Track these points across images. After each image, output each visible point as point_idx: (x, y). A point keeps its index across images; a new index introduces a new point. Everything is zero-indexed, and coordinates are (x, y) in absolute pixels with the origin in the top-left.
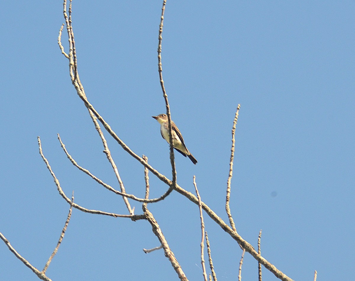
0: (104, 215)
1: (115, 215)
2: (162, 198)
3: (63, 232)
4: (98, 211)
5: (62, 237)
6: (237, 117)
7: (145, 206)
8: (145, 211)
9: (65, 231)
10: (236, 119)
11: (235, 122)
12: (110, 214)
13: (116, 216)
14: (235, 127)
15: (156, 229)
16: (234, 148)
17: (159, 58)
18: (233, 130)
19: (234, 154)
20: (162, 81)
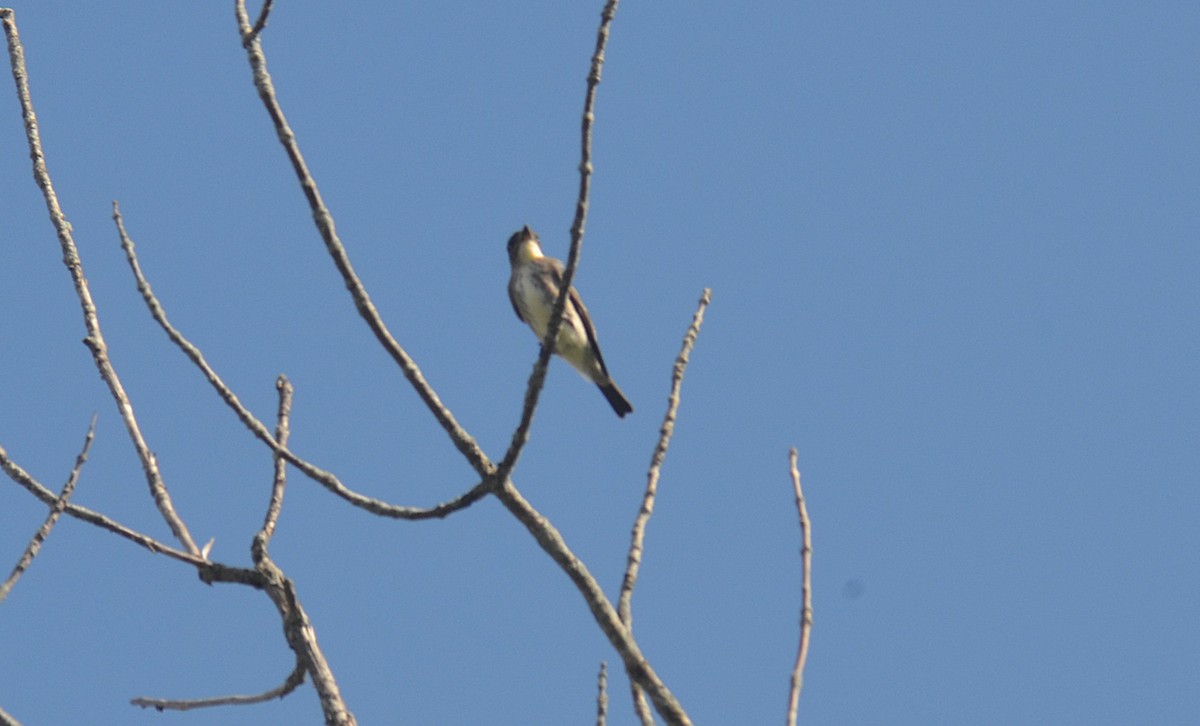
0: (114, 534)
1: (153, 545)
2: (441, 513)
3: (39, 538)
4: (98, 515)
5: (32, 554)
6: (698, 328)
7: (262, 541)
8: (258, 558)
9: (44, 537)
10: (692, 332)
11: (689, 340)
12: (138, 535)
13: (157, 549)
14: (686, 359)
15: (301, 626)
16: (670, 424)
17: (601, 37)
18: (679, 365)
19: (670, 443)
20: (591, 116)
